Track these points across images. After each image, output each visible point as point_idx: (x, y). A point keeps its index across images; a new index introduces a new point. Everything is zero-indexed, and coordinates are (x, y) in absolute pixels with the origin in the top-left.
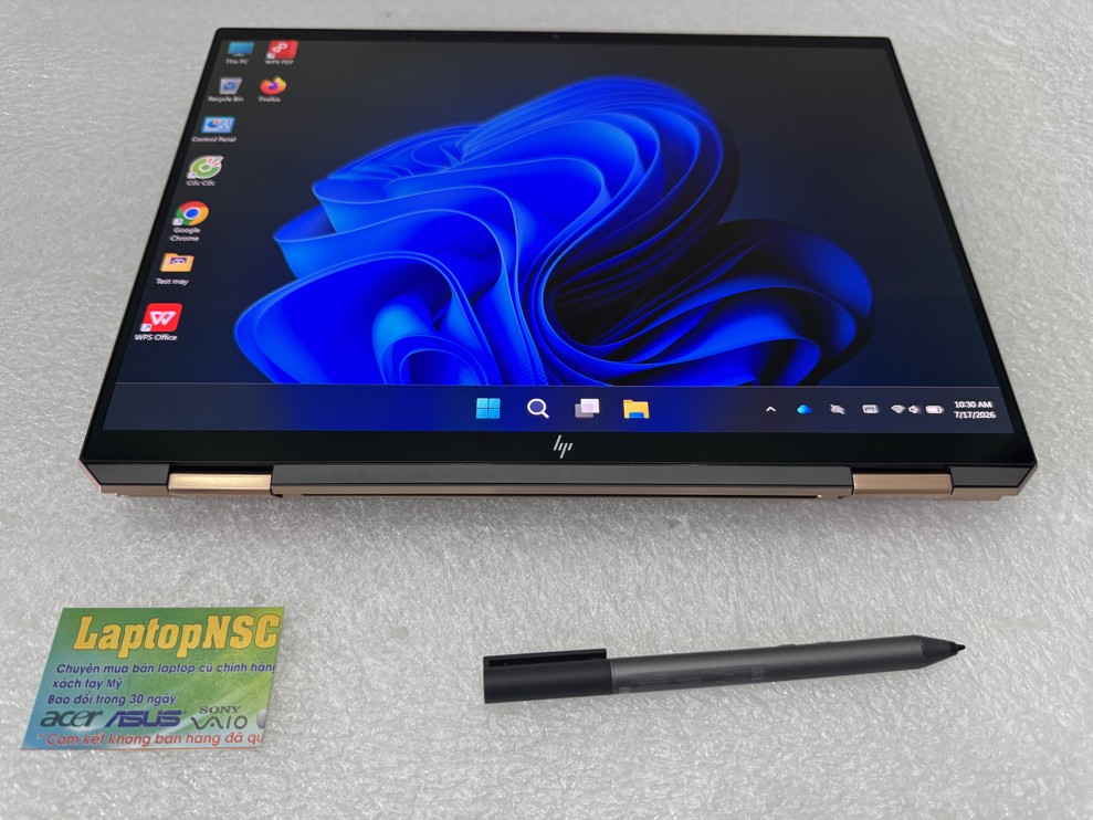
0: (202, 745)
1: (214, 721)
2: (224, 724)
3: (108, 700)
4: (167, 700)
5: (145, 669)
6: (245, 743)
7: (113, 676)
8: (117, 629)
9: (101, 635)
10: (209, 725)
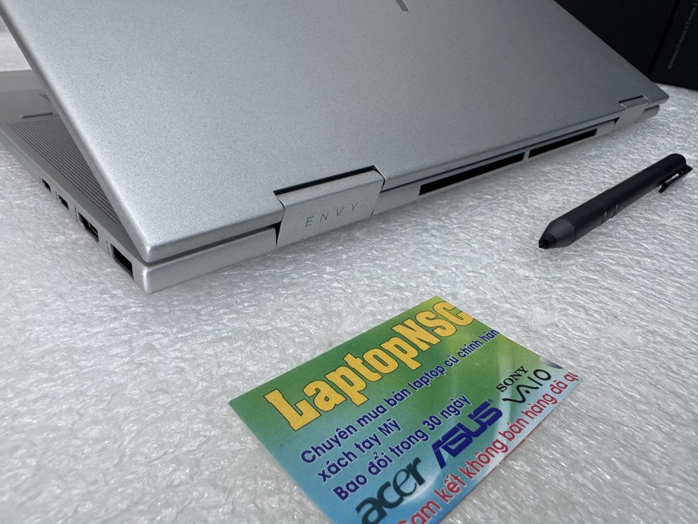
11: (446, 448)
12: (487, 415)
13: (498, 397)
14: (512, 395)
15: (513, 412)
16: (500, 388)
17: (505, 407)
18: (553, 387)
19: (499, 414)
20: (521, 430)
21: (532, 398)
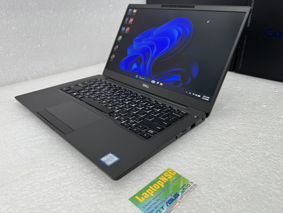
0: (188, 194)
1: (184, 189)
2: (186, 188)
3: (161, 203)
4: (172, 194)
5: (160, 193)
6: (194, 187)
7: (156, 199)
8: (145, 193)
9: (143, 197)
10: (185, 190)
11: (169, 203)
12: (177, 195)
13: (179, 191)
14: (182, 191)
15: (182, 194)
16: (180, 189)
17: (180, 194)
18: (190, 188)
19: (179, 195)
20: (182, 198)
21: (186, 191)
